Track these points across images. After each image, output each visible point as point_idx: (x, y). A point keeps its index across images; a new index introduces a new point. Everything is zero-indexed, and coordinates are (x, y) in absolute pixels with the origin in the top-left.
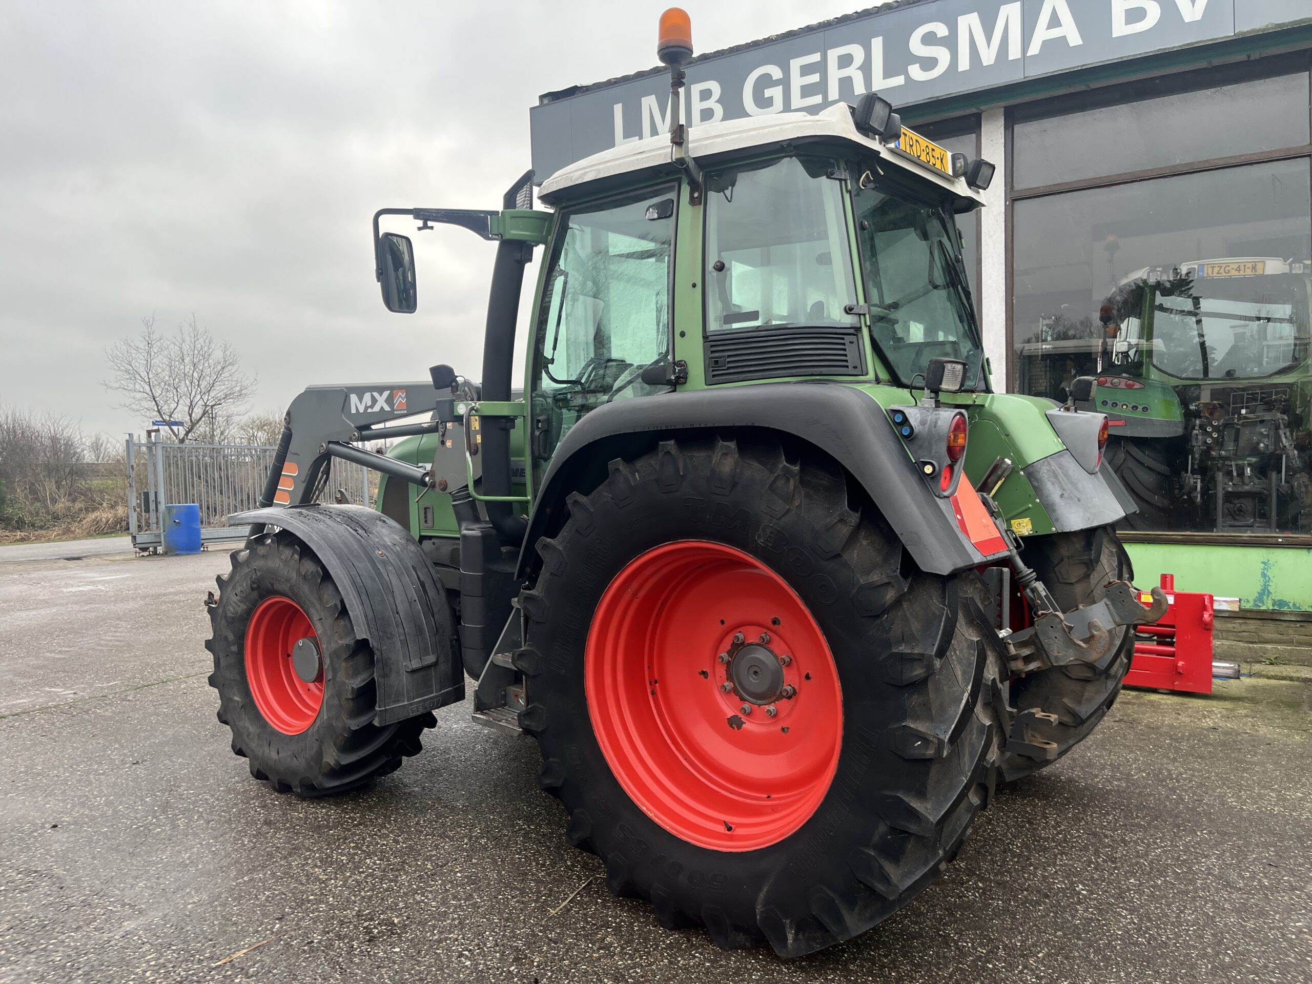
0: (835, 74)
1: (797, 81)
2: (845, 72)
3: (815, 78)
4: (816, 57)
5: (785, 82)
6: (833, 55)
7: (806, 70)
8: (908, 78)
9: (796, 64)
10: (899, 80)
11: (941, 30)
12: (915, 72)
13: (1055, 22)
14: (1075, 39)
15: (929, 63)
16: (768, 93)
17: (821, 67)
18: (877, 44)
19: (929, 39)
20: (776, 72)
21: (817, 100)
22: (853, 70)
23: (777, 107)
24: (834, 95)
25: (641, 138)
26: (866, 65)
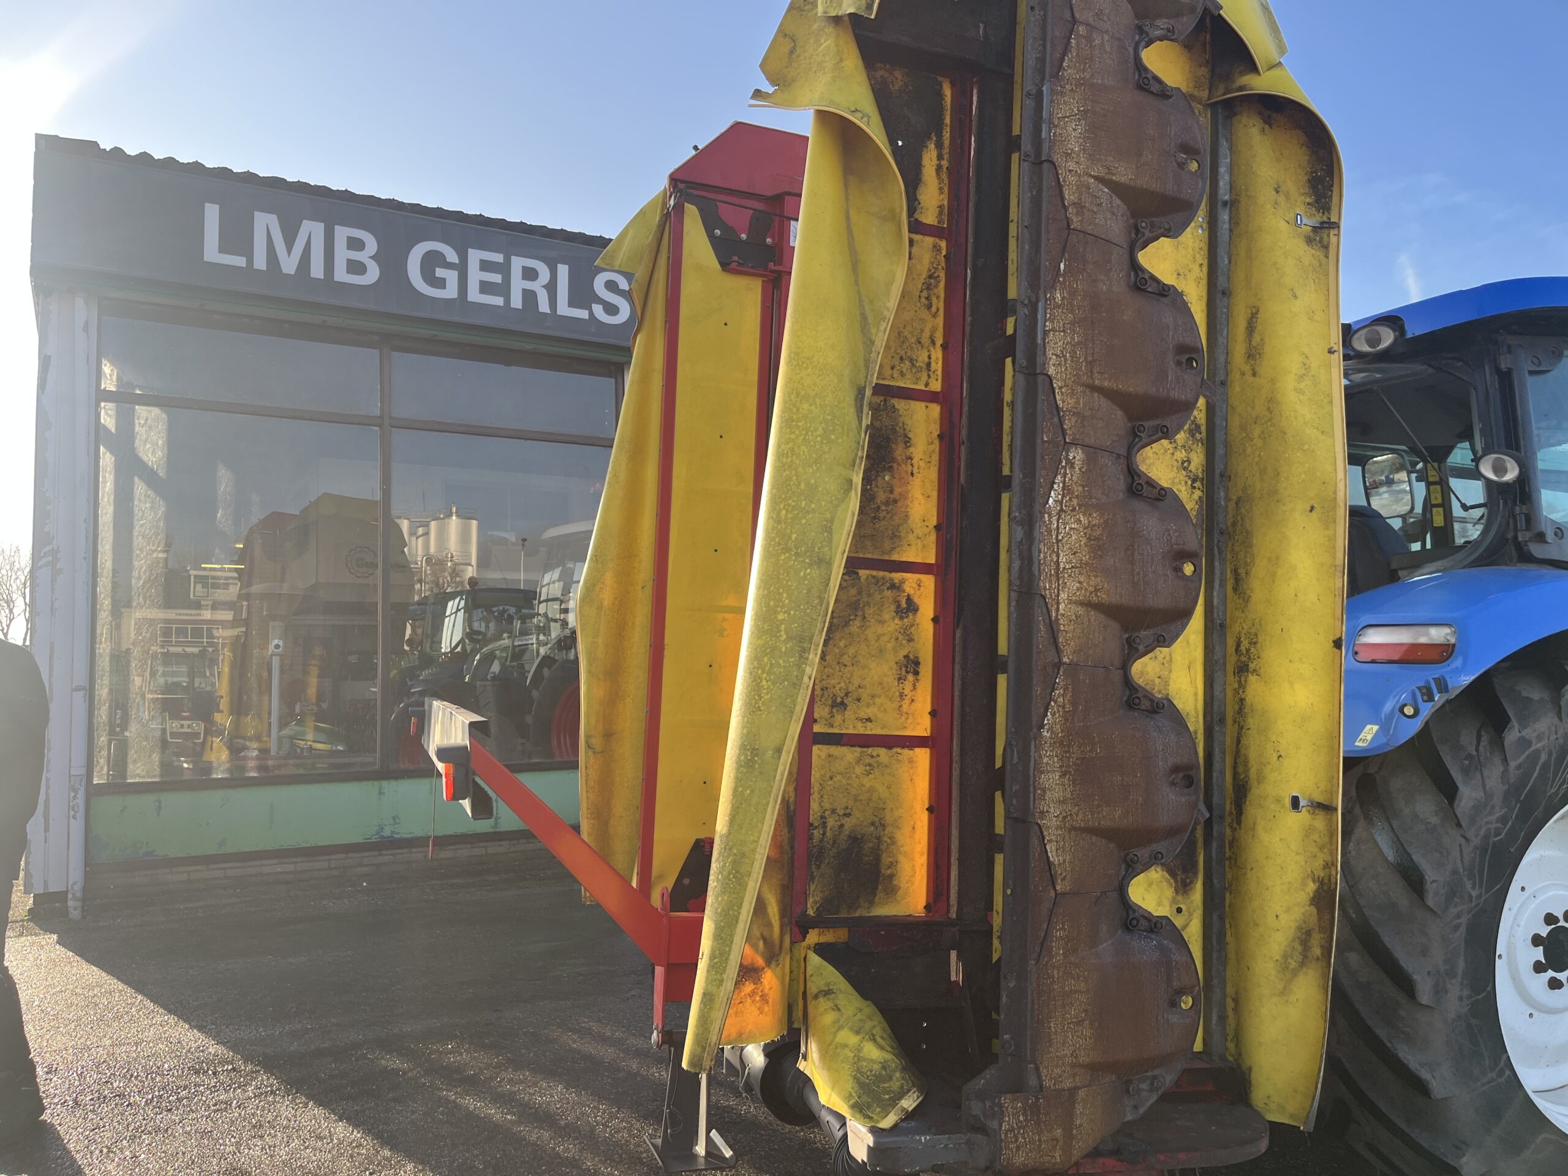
0: (518, 285)
1: (475, 275)
2: (529, 285)
3: (497, 278)
4: (498, 258)
5: (461, 268)
6: (518, 263)
7: (485, 266)
8: (591, 314)
9: (475, 256)
10: (583, 314)
11: (624, 284)
12: (598, 310)
15: (612, 310)
16: (440, 272)
17: (504, 269)
18: (563, 270)
19: (612, 287)
20: (452, 256)
21: (498, 301)
22: (538, 286)
23: (451, 292)
24: (517, 302)
25: (250, 261)
26: (551, 288)
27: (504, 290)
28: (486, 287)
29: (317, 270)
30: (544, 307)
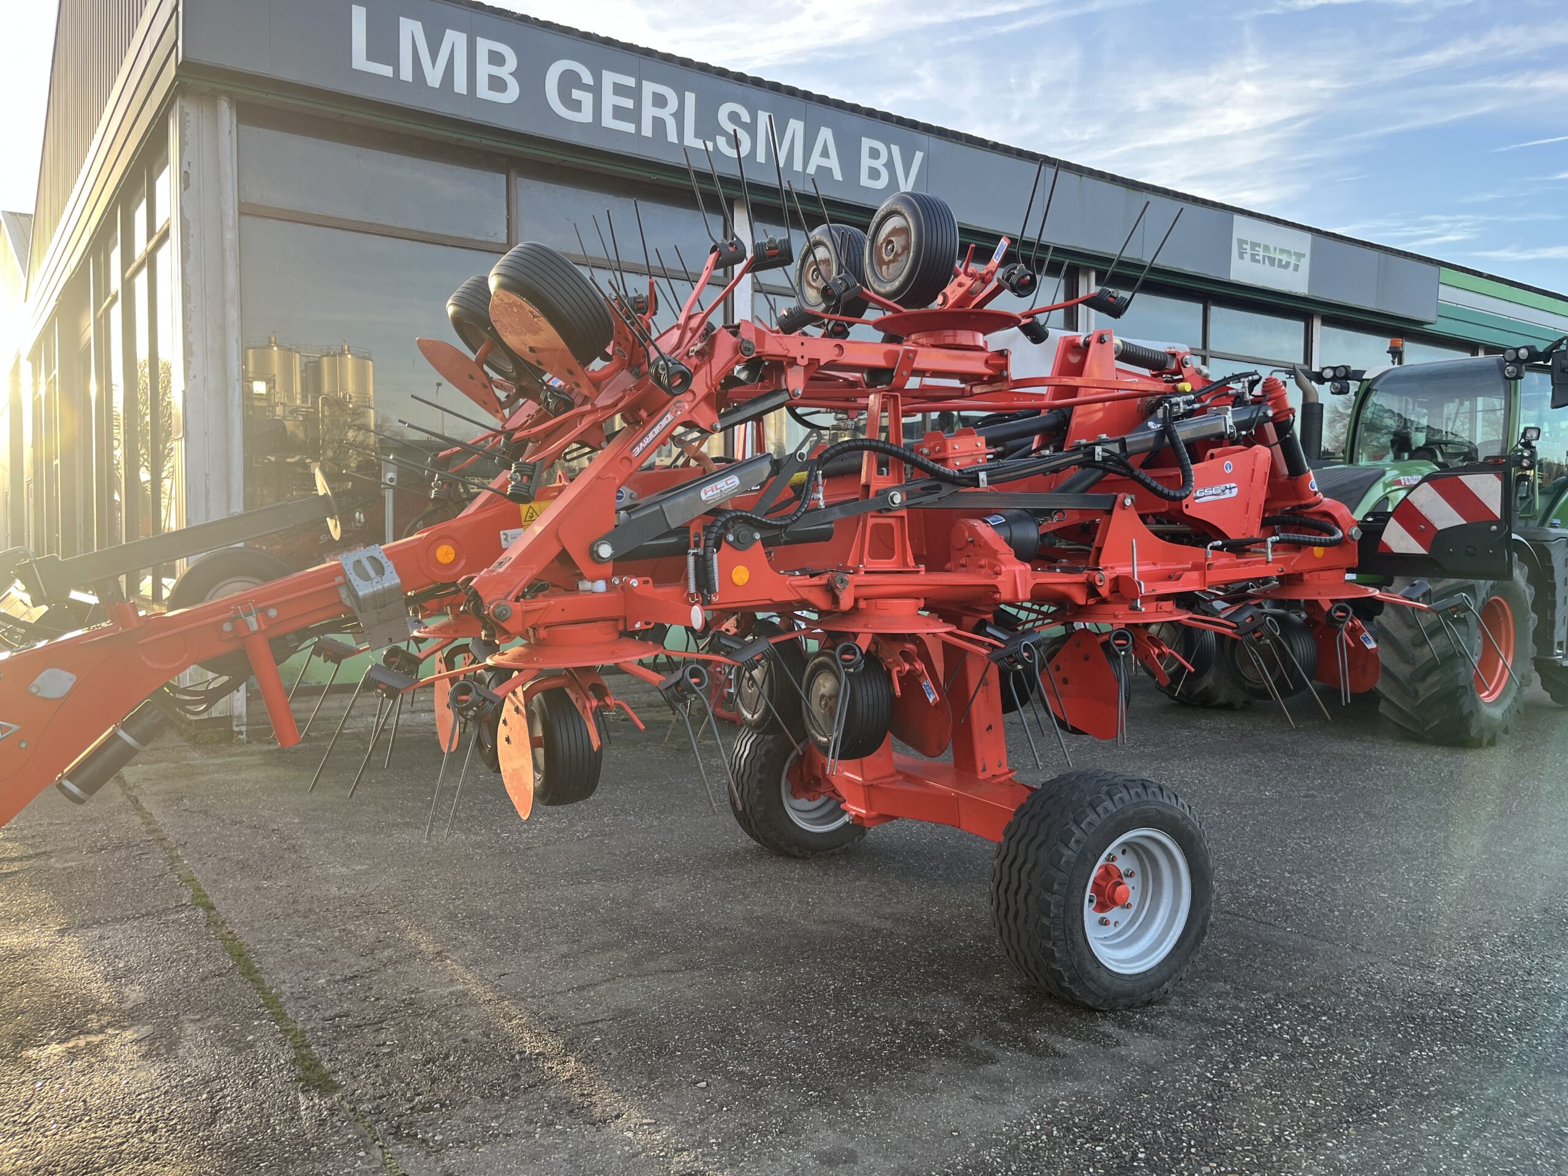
0: (649, 111)
1: (609, 100)
2: (658, 112)
3: (629, 103)
4: (630, 82)
5: (596, 90)
6: (649, 88)
7: (619, 89)
8: (716, 146)
9: (609, 78)
10: (708, 146)
11: (746, 118)
12: (721, 142)
13: (825, 153)
14: (838, 176)
16: (576, 94)
17: (635, 94)
18: (690, 98)
19: (734, 117)
20: (587, 78)
21: (630, 128)
22: (666, 114)
23: (585, 116)
24: (647, 130)
25: (397, 71)
26: (679, 116)
27: (634, 116)
28: (619, 113)
29: (460, 85)
30: (672, 137)
